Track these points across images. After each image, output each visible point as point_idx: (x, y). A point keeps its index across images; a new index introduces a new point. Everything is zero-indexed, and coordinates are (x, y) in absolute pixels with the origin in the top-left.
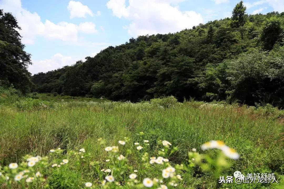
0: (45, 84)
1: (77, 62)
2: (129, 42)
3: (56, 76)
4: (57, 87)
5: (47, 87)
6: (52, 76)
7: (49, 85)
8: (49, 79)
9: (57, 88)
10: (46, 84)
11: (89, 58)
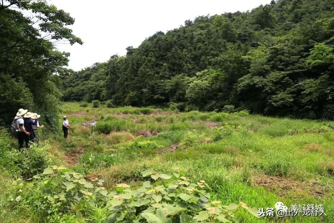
0: (69, 89)
1: (112, 57)
2: (184, 25)
3: (85, 77)
4: (91, 92)
5: (74, 93)
6: (78, 77)
7: (75, 90)
8: (73, 81)
9: (93, 94)
10: (72, 89)
11: (130, 51)
